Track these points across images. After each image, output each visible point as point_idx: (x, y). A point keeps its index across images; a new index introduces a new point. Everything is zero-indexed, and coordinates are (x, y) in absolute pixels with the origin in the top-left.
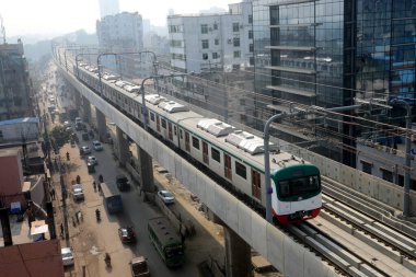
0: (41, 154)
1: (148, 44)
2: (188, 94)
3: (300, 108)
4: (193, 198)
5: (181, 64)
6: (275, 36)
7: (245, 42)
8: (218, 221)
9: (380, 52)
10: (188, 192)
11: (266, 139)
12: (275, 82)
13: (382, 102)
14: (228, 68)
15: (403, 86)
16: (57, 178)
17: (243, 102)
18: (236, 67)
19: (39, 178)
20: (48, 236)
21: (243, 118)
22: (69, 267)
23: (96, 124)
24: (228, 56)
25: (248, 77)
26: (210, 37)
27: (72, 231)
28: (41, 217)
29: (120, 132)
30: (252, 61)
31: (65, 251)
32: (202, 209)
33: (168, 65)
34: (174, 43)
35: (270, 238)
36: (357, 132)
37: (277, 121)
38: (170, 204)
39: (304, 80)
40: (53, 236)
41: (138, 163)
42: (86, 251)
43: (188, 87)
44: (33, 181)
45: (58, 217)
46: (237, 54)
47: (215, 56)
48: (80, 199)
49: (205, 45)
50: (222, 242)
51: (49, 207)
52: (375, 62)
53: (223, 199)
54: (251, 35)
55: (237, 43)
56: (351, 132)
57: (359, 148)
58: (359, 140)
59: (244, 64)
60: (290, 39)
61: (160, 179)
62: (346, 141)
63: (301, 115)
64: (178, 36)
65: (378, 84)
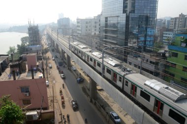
0: (41, 55)
1: (71, 26)
2: (81, 40)
3: (113, 46)
4: (81, 69)
5: (80, 32)
6: (106, 25)
7: (98, 27)
8: (88, 76)
9: (135, 31)
10: (80, 68)
11: (103, 54)
12: (106, 38)
13: (135, 45)
14: (93, 34)
15: (141, 41)
16: (45, 62)
17: (96, 43)
18: (95, 33)
19: (41, 61)
20: (43, 77)
21: (96, 48)
22: (48, 86)
23: (56, 48)
24: (93, 30)
25: (98, 36)
26: (88, 25)
27: (49, 76)
28: (41, 72)
29: (62, 50)
30: (100, 32)
31: (47, 82)
32: (84, 72)
33: (76, 32)
34: (78, 26)
35: (102, 82)
36: (128, 53)
37: (106, 49)
38: (75, 71)
39: (113, 38)
40: (44, 77)
41: (67, 59)
42: (52, 82)
43: (81, 38)
44: (39, 62)
45: (45, 72)
46: (95, 30)
47: (89, 30)
48: (51, 68)
49: (87, 27)
50: (89, 82)
51: (43, 69)
52: (134, 34)
53: (90, 70)
54: (100, 25)
55: (96, 27)
56: (126, 53)
57: (128, 58)
58: (128, 56)
59: (97, 33)
60: (111, 26)
61: (72, 63)
62: (125, 56)
63: (113, 48)
64: (79, 24)
65: (134, 40)
